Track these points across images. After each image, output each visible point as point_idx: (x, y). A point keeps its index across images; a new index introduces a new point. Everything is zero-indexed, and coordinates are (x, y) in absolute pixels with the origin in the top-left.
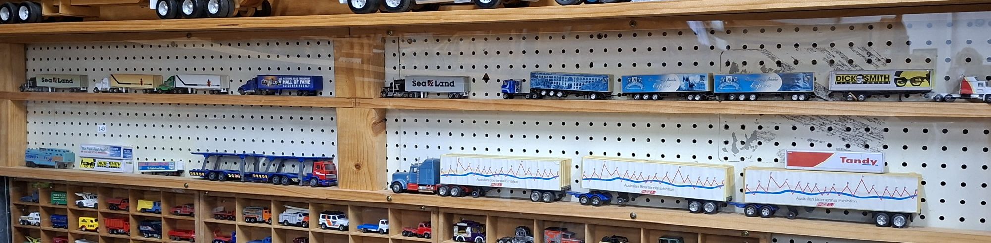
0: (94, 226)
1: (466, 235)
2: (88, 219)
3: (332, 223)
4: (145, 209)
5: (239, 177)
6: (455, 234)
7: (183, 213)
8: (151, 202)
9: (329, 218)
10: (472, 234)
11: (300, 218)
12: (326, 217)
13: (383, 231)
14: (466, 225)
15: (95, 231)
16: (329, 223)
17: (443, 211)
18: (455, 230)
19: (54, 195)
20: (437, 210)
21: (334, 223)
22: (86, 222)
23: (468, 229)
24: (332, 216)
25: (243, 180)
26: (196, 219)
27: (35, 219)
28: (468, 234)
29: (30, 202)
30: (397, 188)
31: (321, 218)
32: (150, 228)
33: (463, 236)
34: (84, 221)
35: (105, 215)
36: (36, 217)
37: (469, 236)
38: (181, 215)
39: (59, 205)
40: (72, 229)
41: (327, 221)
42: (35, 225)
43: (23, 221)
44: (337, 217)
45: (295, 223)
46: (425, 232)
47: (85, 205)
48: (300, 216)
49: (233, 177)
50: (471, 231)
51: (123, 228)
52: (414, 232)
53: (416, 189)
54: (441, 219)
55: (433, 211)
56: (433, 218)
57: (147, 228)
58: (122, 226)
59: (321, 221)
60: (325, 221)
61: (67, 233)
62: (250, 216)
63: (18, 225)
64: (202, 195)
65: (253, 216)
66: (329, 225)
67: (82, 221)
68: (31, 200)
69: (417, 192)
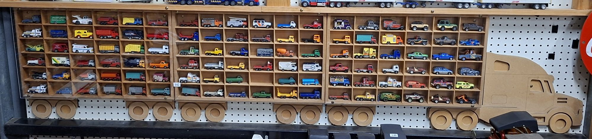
0: (87, 35)
1: (341, 26)
2: (82, 31)
3: (261, 25)
4: (128, 23)
5: (202, 2)
6: (335, 26)
7: (157, 24)
8: (133, 19)
9: (260, 22)
10: (345, 25)
11: (240, 23)
12: (257, 22)
13: (293, 27)
14: (342, 21)
15: (89, 38)
16: (259, 25)
17: (330, 15)
18: (335, 24)
19: (53, 18)
20: (327, 15)
21: (263, 24)
22: (81, 33)
23: (343, 23)
24: (261, 21)
25: (204, 4)
26: (170, 27)
27: (37, 33)
28: (342, 25)
29: (31, 23)
30: (305, 4)
31: (254, 22)
32: (133, 34)
33: (340, 26)
34: (79, 32)
35: (97, 28)
36: (37, 32)
37: (343, 26)
38: (155, 25)
39: (57, 24)
40: (70, 38)
41: (258, 24)
42: (36, 37)
43: (27, 36)
44: (264, 21)
45: (237, 26)
46: (319, 26)
47: (81, 23)
48: (240, 22)
49: (198, 2)
50: (344, 24)
51: (111, 35)
52: (311, 26)
53: (316, 5)
54: (329, 19)
55: (325, 15)
56: (325, 19)
57: (131, 34)
58: (110, 34)
59: (254, 24)
60: (257, 24)
61: (67, 40)
62: (207, 23)
63: (21, 38)
64: (173, 13)
65: (209, 23)
66: (259, 26)
67: (78, 33)
68: (32, 22)
69: (317, 6)
